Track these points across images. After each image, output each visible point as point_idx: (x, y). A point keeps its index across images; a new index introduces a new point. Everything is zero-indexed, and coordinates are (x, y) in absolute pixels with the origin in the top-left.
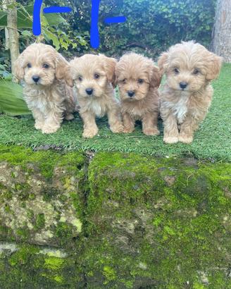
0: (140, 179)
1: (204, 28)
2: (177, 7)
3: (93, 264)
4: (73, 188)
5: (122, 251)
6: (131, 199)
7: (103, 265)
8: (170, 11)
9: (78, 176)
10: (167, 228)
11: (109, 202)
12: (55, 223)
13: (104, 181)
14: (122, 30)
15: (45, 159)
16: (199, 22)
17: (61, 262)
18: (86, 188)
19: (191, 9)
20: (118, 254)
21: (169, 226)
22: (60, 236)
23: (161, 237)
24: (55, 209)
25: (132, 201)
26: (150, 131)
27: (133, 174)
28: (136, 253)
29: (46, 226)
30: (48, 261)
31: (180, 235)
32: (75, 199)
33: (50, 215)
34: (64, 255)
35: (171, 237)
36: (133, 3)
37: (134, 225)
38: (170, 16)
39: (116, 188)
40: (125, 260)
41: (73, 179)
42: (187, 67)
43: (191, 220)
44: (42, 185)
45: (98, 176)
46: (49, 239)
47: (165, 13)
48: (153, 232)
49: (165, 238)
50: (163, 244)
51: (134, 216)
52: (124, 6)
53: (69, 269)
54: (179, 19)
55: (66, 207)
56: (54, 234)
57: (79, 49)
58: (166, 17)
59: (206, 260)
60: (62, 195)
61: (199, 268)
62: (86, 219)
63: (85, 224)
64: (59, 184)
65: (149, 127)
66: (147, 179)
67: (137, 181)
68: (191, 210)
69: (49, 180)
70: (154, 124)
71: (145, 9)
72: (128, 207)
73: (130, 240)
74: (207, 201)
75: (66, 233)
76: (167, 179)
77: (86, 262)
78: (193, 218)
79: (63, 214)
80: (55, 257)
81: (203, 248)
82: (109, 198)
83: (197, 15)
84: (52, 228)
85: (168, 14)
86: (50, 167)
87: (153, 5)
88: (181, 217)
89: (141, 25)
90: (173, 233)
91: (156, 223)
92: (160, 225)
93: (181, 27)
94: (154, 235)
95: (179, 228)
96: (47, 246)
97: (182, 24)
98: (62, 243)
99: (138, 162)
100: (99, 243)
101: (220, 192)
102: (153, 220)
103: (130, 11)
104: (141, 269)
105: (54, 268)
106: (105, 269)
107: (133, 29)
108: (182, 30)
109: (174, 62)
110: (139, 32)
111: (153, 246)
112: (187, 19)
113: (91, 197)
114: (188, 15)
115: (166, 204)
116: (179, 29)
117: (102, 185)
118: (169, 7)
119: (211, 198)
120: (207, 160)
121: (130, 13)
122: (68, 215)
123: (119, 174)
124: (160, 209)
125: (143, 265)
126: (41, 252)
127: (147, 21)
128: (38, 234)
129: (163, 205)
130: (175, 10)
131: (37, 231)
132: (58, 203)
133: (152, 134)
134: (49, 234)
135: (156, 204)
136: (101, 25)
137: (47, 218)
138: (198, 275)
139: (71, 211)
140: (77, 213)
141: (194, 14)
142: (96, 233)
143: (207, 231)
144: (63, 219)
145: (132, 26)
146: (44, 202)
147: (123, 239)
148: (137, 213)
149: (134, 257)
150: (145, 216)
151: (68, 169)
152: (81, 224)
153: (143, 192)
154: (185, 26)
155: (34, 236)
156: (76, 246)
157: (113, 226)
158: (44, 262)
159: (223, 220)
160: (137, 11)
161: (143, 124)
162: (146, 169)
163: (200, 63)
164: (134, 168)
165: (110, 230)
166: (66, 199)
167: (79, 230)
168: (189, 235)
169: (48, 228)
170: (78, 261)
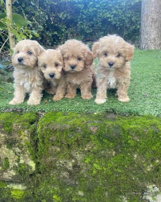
0: (73, 130)
1: (136, 27)
2: (117, 13)
3: (45, 194)
4: (27, 138)
5: (65, 184)
6: (68, 145)
7: (53, 194)
8: (112, 16)
9: (30, 130)
10: (95, 165)
11: (53, 148)
12: (17, 164)
13: (48, 132)
14: (80, 30)
15: (7, 118)
16: (132, 23)
17: (23, 193)
18: (35, 138)
19: (126, 14)
20: (63, 186)
21: (97, 163)
22: (21, 174)
23: (92, 172)
24: (16, 154)
25: (69, 146)
26: (86, 96)
27: (68, 126)
28: (76, 184)
29: (10, 167)
30: (13, 193)
31: (105, 169)
32: (28, 147)
33: (12, 159)
34: (25, 188)
35: (98, 172)
36: (86, 12)
37: (72, 163)
38: (112, 19)
39: (57, 137)
40: (68, 189)
41: (26, 131)
42: (113, 52)
43: (112, 159)
44: (5, 136)
45: (43, 129)
46: (13, 177)
47: (108, 18)
48: (85, 168)
49: (95, 172)
50: (93, 177)
51: (72, 157)
52: (81, 14)
53: (29, 198)
54: (118, 21)
55: (23, 153)
56: (16, 172)
57: (50, 44)
58: (109, 20)
59: (125, 188)
60: (20, 144)
61: (121, 194)
62: (38, 160)
63: (38, 164)
64: (16, 136)
65: (86, 93)
66: (78, 129)
67: (71, 131)
68: (111, 150)
69: (10, 133)
70: (89, 91)
71: (95, 15)
72: (66, 151)
73: (70, 175)
74: (121, 143)
75: (25, 172)
76: (92, 128)
77: (41, 193)
78: (113, 157)
79: (21, 158)
80: (18, 189)
81: (122, 178)
82: (53, 144)
83: (130, 18)
84: (15, 168)
85: (111, 18)
86: (11, 124)
87: (100, 12)
88: (104, 156)
89: (93, 26)
90: (100, 169)
91: (87, 161)
92: (90, 163)
93: (120, 26)
94: (86, 170)
95: (103, 164)
96: (12, 181)
97: (121, 25)
98: (22, 179)
99: (73, 118)
100: (49, 177)
101: (129, 137)
102: (85, 160)
103: (85, 17)
104: (80, 196)
105: (18, 198)
106: (54, 197)
107: (87, 29)
108: (121, 29)
109: (105, 48)
110: (91, 31)
111: (87, 178)
112: (124, 21)
113: (40, 144)
114: (124, 18)
115: (93, 147)
116: (119, 28)
117: (46, 136)
118: (111, 13)
119: (123, 142)
120: (123, 115)
121: (85, 18)
122: (25, 158)
123: (58, 127)
124: (89, 151)
125: (81, 193)
126: (8, 186)
127: (97, 24)
128: (5, 173)
129: (90, 148)
130: (115, 15)
131: (4, 171)
132: (18, 150)
133: (87, 98)
134: (13, 173)
135: (86, 147)
136: (66, 27)
137: (10, 161)
138: (121, 199)
139: (27, 155)
140: (31, 156)
141: (129, 18)
142: (46, 171)
143: (124, 166)
144: (22, 161)
145: (87, 27)
146: (8, 149)
147: (65, 174)
148: (73, 155)
149: (74, 187)
150: (79, 157)
151: (23, 124)
152: (35, 164)
153: (76, 139)
154: (123, 26)
155: (2, 175)
156: (33, 180)
157: (57, 165)
158: (11, 193)
159: (133, 157)
160: (90, 17)
161: (82, 91)
162: (78, 122)
163: (121, 50)
164: (69, 122)
165: (55, 168)
166: (22, 147)
167: (34, 169)
168: (112, 169)
169: (12, 168)
170: (35, 192)
